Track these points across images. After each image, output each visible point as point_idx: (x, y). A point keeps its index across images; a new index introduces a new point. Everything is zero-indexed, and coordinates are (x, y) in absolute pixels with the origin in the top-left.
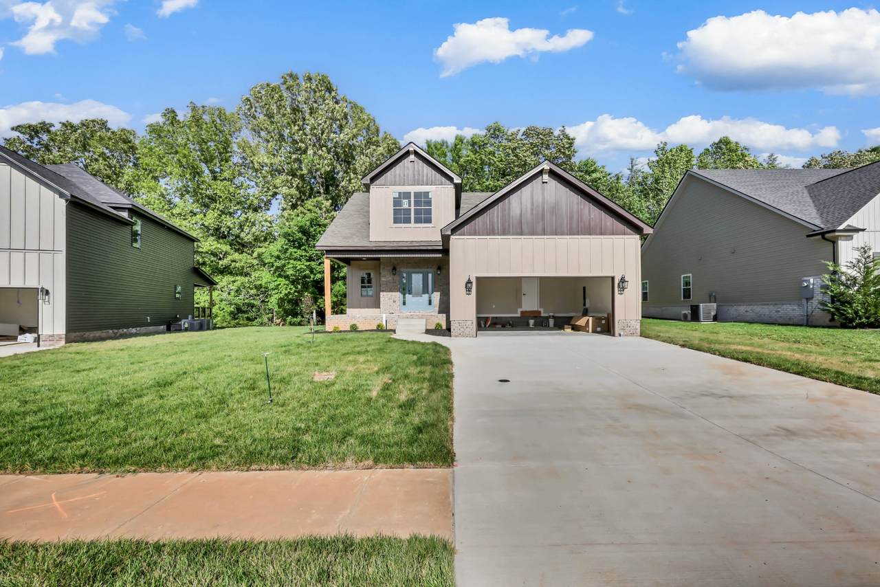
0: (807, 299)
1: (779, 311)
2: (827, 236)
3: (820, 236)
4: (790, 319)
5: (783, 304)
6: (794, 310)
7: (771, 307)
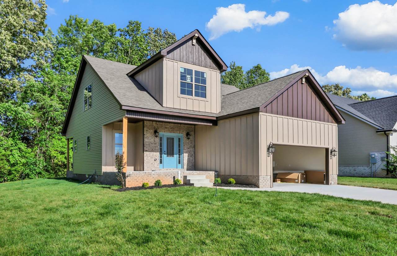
0: (373, 163)
1: (356, 170)
2: (387, 132)
3: (383, 133)
4: (362, 174)
5: (358, 166)
6: (365, 169)
7: (351, 168)
